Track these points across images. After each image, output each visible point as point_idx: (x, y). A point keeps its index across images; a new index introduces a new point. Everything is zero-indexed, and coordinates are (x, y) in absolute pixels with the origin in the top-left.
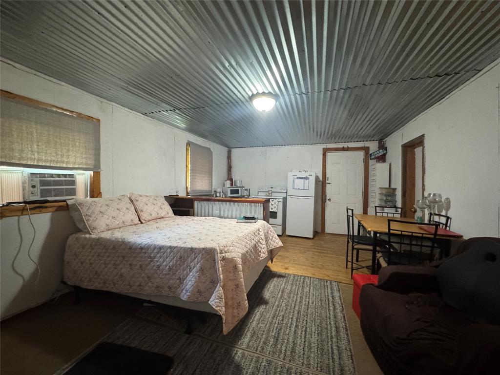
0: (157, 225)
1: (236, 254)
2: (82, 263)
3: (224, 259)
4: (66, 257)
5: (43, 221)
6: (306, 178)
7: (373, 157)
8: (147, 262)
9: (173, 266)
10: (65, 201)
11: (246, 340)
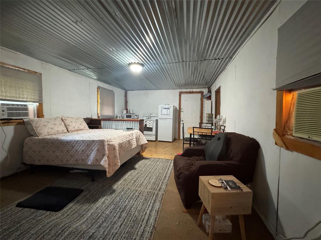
0: (78, 133)
1: (116, 143)
2: (34, 152)
3: (109, 145)
4: (24, 149)
5: (10, 130)
6: (168, 108)
7: (205, 97)
8: (70, 149)
9: (84, 149)
10: (22, 119)
11: (121, 182)
